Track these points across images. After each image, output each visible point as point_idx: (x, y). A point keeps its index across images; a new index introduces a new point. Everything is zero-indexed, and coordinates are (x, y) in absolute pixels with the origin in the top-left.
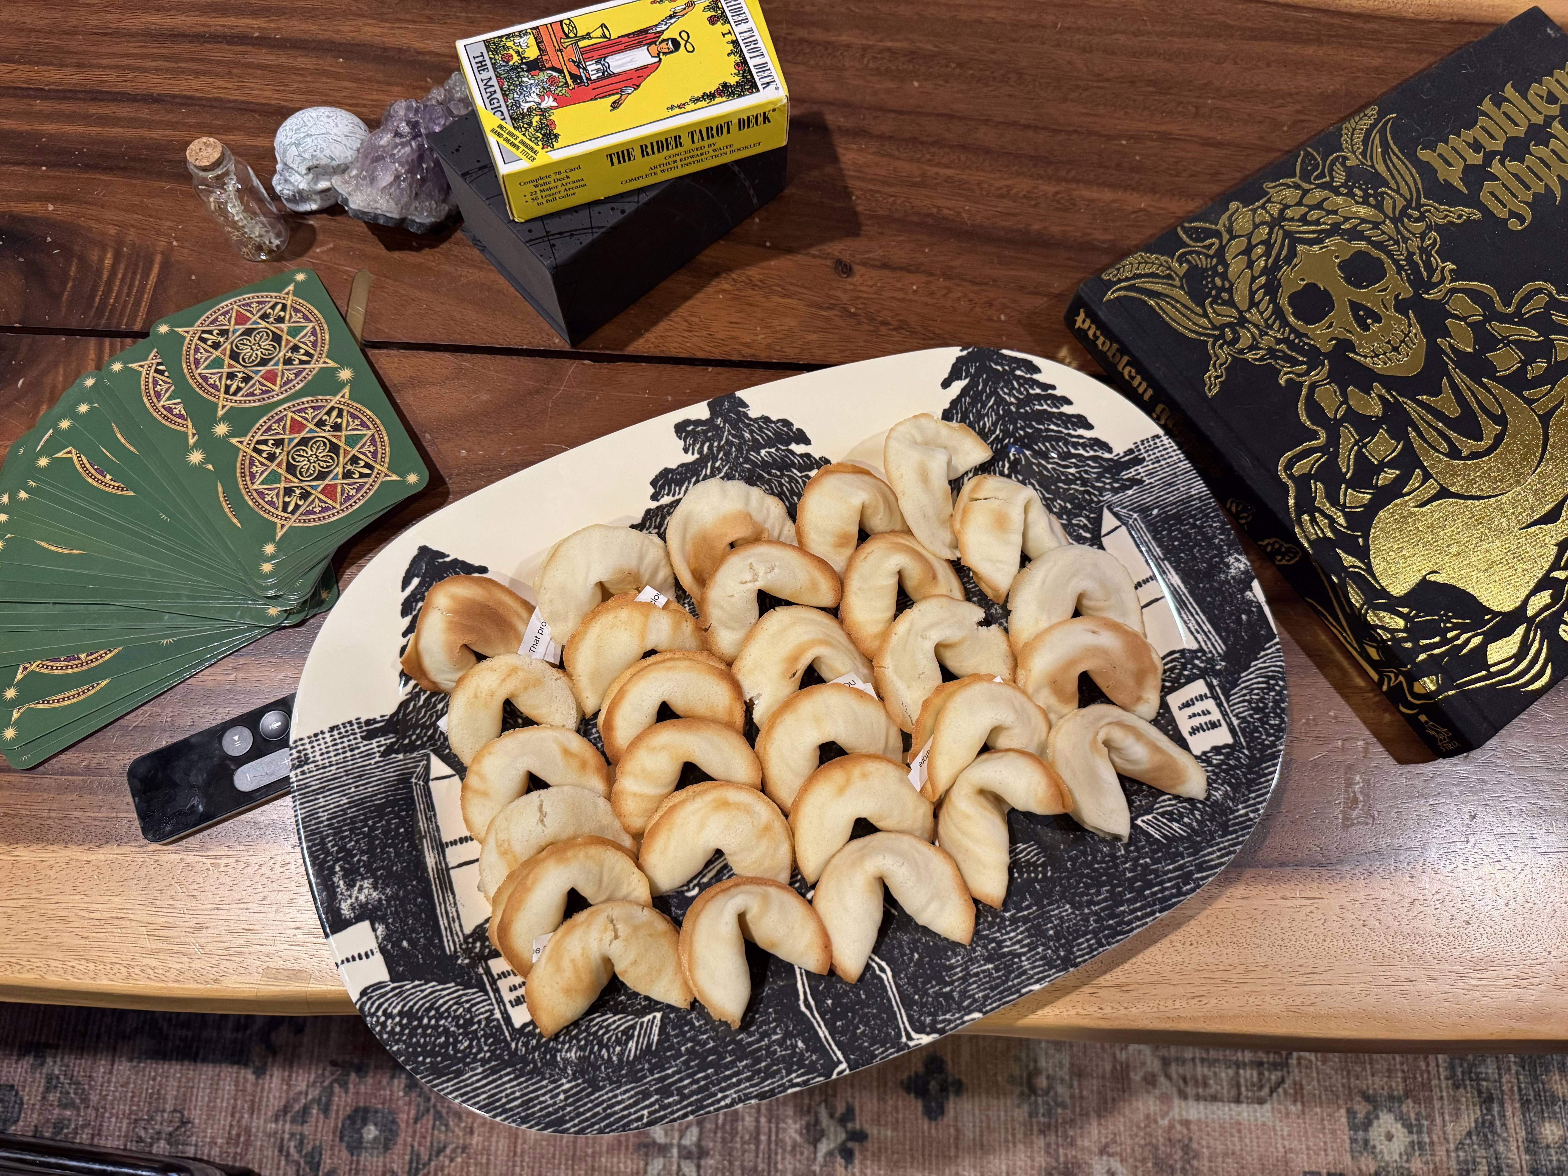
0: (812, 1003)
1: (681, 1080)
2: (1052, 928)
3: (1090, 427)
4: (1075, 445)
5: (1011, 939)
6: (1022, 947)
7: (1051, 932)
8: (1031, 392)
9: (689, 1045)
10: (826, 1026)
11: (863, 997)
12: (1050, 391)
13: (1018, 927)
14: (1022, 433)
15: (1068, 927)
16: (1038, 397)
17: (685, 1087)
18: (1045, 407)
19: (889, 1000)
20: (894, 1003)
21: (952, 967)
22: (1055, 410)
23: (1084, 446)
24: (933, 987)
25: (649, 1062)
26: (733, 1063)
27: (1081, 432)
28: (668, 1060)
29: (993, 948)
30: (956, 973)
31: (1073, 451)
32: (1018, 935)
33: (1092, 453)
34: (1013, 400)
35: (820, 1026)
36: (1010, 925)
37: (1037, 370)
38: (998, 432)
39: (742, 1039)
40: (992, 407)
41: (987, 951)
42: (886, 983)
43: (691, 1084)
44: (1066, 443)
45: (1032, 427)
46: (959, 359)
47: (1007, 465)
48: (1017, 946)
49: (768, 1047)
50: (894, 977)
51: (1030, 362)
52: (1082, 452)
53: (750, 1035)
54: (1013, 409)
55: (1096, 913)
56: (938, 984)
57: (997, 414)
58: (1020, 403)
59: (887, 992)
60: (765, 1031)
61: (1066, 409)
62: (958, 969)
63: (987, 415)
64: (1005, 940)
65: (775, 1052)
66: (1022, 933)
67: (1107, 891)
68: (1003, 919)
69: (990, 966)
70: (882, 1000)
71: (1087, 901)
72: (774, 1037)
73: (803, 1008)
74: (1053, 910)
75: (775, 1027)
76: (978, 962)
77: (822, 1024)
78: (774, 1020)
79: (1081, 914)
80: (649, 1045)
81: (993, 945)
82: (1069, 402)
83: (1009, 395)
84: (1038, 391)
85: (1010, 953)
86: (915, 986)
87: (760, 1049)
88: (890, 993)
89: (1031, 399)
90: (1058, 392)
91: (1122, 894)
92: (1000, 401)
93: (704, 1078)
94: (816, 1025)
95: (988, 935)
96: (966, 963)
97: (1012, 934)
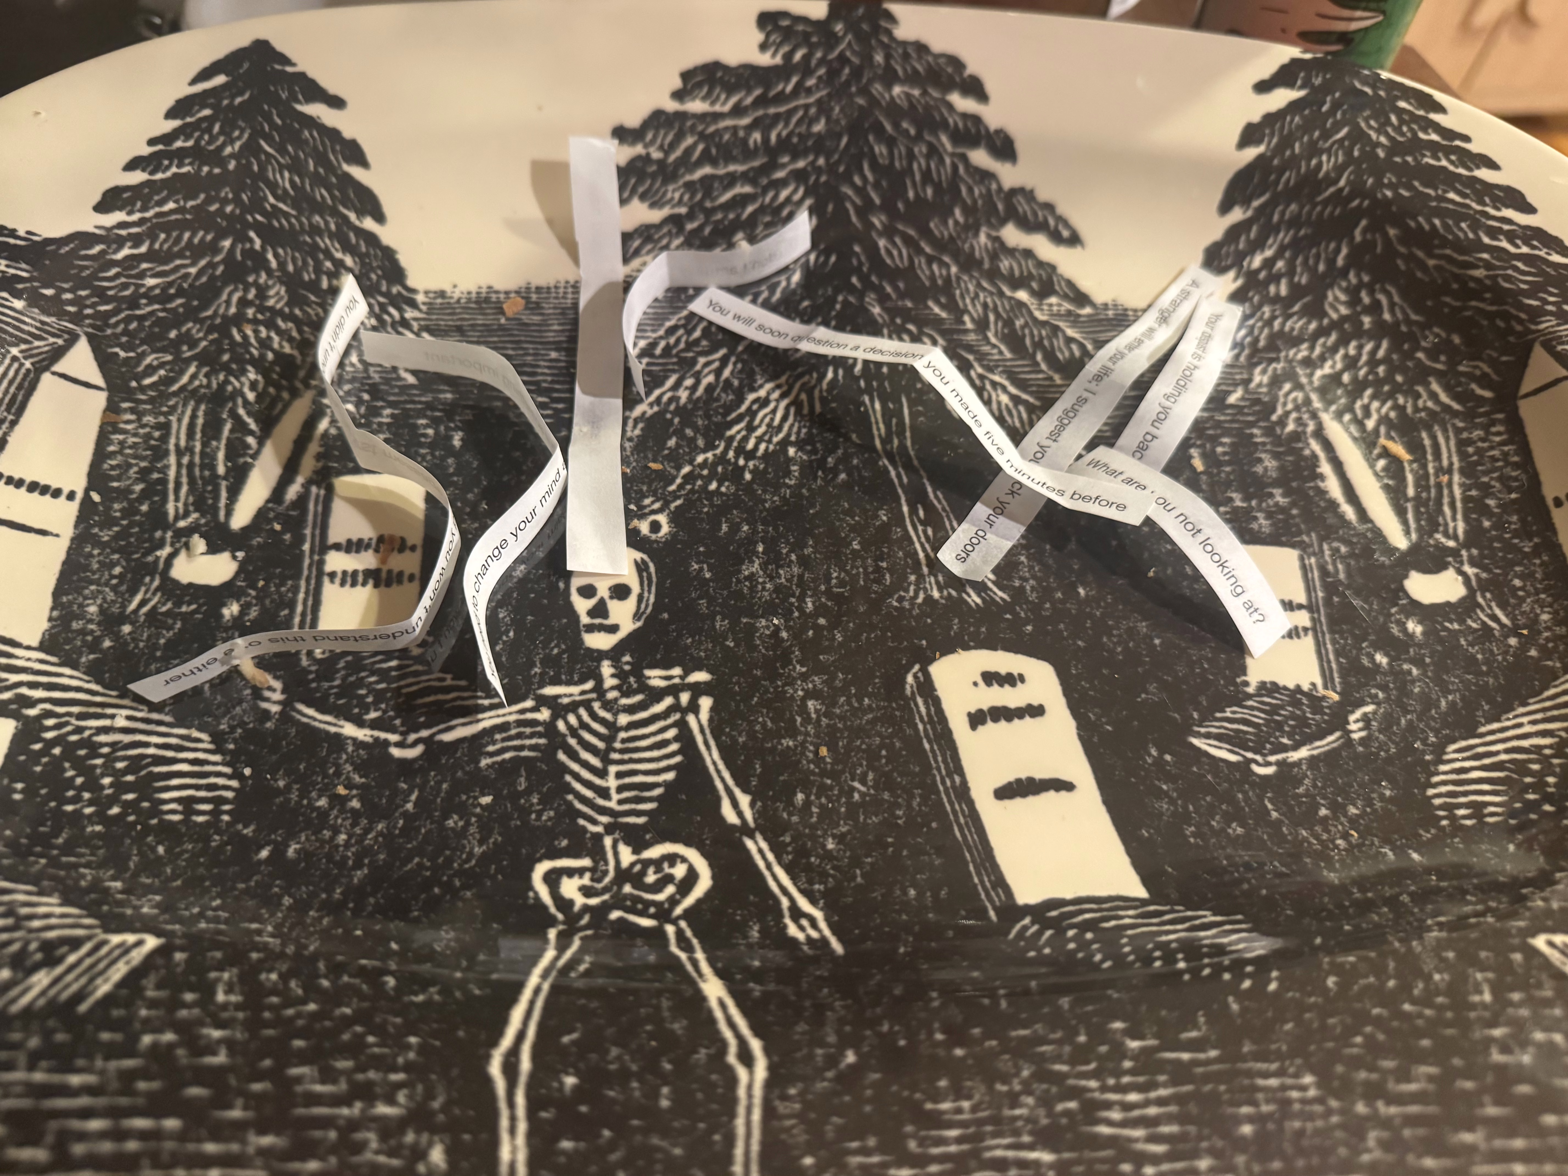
0: (526, 1064)
1: (86, 1114)
2: (1250, 1119)
3: (1529, 209)
4: (1493, 233)
5: (1127, 1107)
6: (1153, 1139)
7: (1247, 1129)
8: (1422, 135)
9: (169, 1037)
10: (531, 1135)
11: (665, 1103)
12: (1457, 143)
13: (1152, 1086)
14: (1389, 193)
15: (1300, 1134)
16: (1434, 148)
17: (83, 1136)
18: (1444, 163)
19: (730, 1140)
20: (739, 1151)
21: (938, 1121)
22: (1461, 171)
23: (1511, 237)
24: (865, 1151)
25: (47, 1035)
26: (237, 1130)
27: (1508, 213)
28: (92, 1049)
29: (1067, 1113)
30: (942, 1141)
31: (1486, 240)
32: (1147, 1103)
33: (1525, 250)
34: (1383, 139)
35: (512, 1131)
36: (1132, 1072)
37: (1440, 108)
38: (1342, 183)
39: (299, 1080)
40: (1342, 140)
41: (1050, 1114)
42: (742, 1092)
43: (102, 1135)
44: (1475, 226)
45: (1410, 187)
46: (1295, 63)
47: (1344, 251)
48: (1139, 1133)
49: (353, 1125)
50: (769, 1085)
51: (1430, 96)
52: (1505, 244)
53: (328, 1075)
54: (1381, 153)
55: (1386, 1123)
56: (880, 1149)
57: (1349, 153)
58: (1395, 148)
59: (732, 1115)
60: (370, 1084)
61: (1484, 174)
62: (954, 1133)
63: (1328, 151)
64: (1108, 1105)
65: (361, 1147)
66: (1161, 1102)
67: (1430, 1078)
68: (1120, 1052)
69: (1046, 1157)
70: (711, 1131)
71: (1367, 1083)
72: (383, 1109)
73: (495, 1069)
74: (1266, 1075)
75: (399, 1085)
76: (1017, 1133)
77: (522, 1127)
78: (407, 1068)
79: (1342, 1112)
80: (80, 996)
81: (1072, 1105)
82: (1493, 165)
83: (1379, 131)
84: (1435, 137)
85: (1112, 1141)
86: (815, 1130)
87: (326, 1123)
88: (740, 1123)
89: (1416, 146)
90: (1473, 147)
91: (1473, 1099)
92: (1357, 135)
93: (143, 1135)
94: (504, 1122)
95: (1064, 1076)
96: (980, 1122)
97: (1133, 1097)
